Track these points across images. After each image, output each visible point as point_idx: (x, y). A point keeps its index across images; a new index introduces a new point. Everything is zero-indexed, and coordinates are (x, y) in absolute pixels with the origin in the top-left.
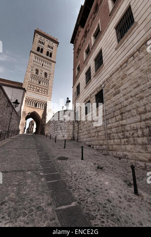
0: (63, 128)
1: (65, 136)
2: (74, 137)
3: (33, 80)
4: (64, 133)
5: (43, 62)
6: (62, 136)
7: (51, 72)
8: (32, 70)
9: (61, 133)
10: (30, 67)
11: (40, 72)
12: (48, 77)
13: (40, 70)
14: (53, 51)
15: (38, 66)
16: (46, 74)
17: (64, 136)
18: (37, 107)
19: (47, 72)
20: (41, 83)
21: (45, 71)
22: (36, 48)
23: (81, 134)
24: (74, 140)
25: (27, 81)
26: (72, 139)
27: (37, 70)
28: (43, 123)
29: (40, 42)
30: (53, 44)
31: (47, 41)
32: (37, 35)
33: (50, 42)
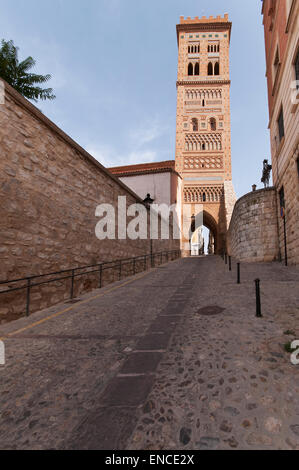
0: (251, 236)
1: (258, 252)
2: (280, 254)
3: (190, 146)
4: (255, 247)
5: (203, 97)
6: (251, 253)
7: (223, 112)
8: (186, 124)
9: (249, 248)
10: (180, 119)
11: (200, 122)
12: (218, 127)
13: (199, 118)
14: (221, 57)
15: (195, 111)
16: (213, 122)
17: (255, 254)
18: (207, 200)
19: (215, 115)
20: (206, 147)
21: (209, 115)
22: (185, 71)
23: (293, 245)
24: (280, 260)
25: (180, 153)
26: (275, 259)
27: (195, 121)
28: (222, 231)
29: (191, 50)
30: (217, 36)
31: (204, 36)
32: (182, 37)
33: (210, 36)
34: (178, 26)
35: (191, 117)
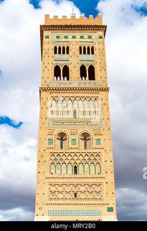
11: (69, 139)
13: (69, 133)
14: (96, 59)
15: (63, 123)
20: (79, 171)
22: (51, 75)
29: (58, 50)
30: (90, 37)
31: (74, 37)
32: (47, 37)
33: (82, 37)
34: (41, 27)
35: (56, 133)
